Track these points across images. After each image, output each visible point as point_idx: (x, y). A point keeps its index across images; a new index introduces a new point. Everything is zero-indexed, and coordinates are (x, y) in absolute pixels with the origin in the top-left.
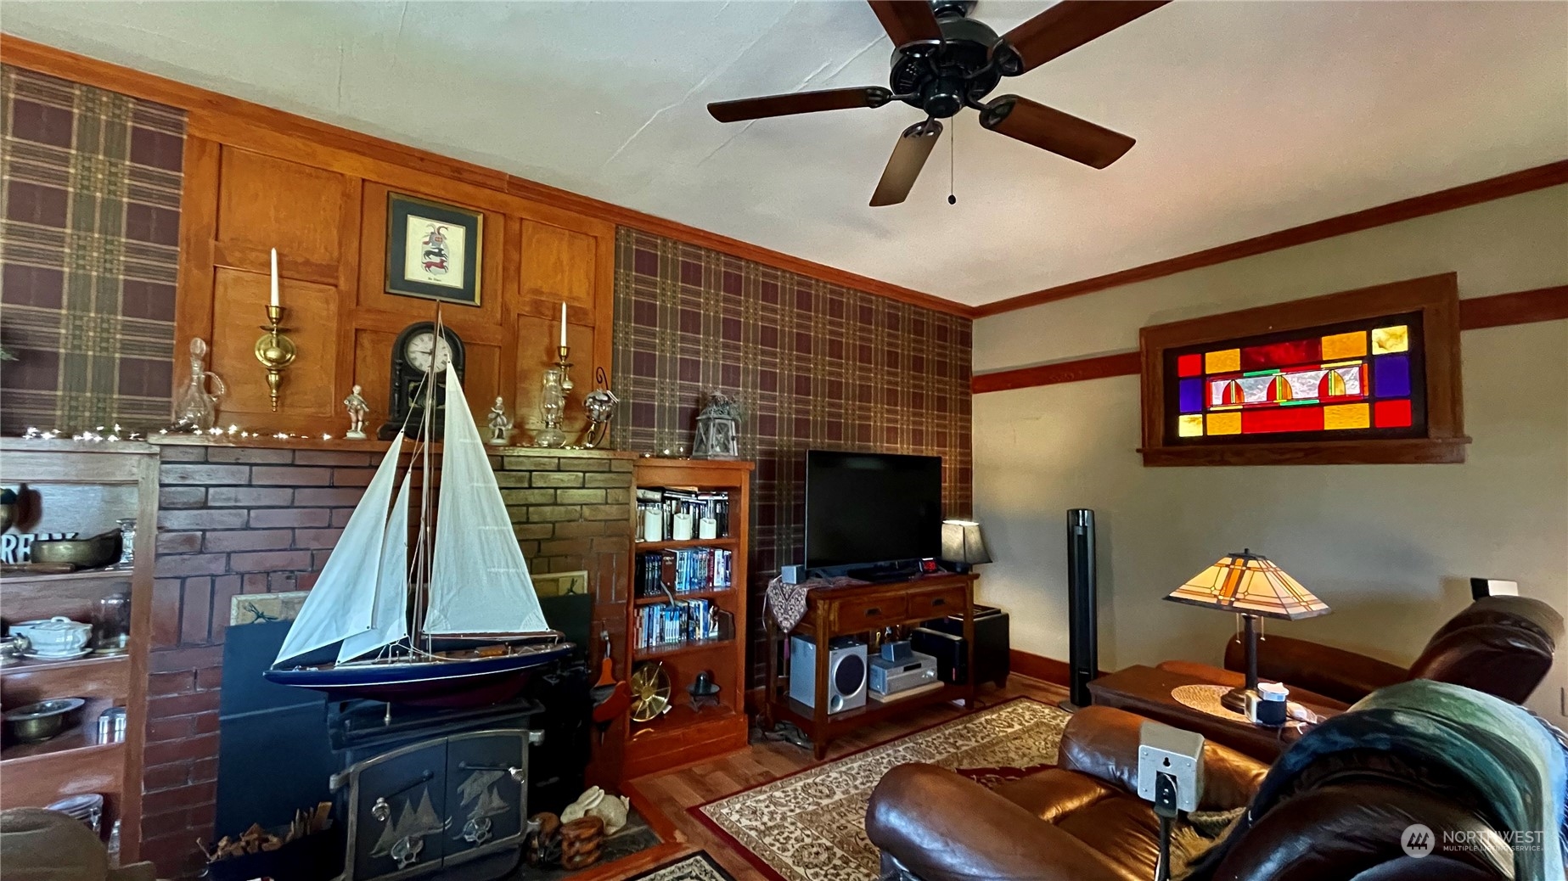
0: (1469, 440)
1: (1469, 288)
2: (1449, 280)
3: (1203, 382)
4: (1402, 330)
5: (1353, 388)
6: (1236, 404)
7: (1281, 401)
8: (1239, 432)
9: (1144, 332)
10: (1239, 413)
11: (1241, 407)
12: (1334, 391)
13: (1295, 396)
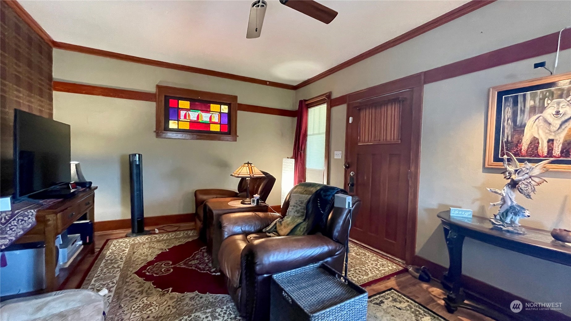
0: (238, 136)
1: (240, 101)
2: (236, 97)
3: (178, 110)
4: (227, 107)
5: (217, 121)
6: (188, 119)
7: (200, 121)
8: (188, 129)
9: (158, 87)
10: (189, 123)
11: (189, 121)
12: (213, 120)
13: (204, 120)
